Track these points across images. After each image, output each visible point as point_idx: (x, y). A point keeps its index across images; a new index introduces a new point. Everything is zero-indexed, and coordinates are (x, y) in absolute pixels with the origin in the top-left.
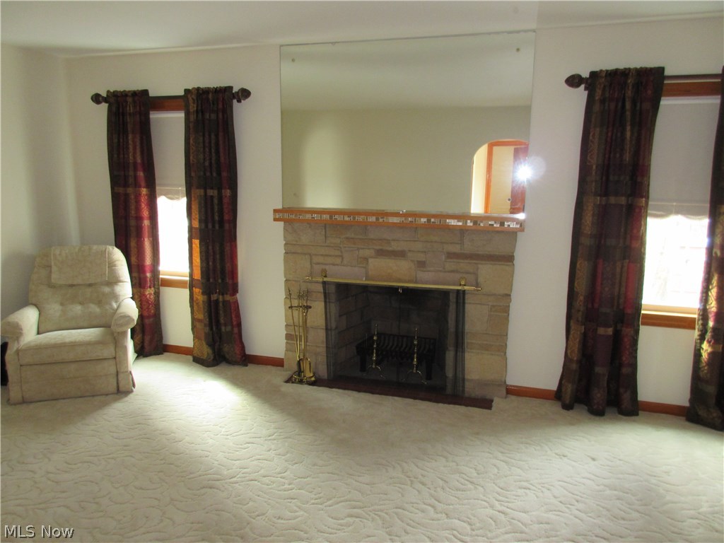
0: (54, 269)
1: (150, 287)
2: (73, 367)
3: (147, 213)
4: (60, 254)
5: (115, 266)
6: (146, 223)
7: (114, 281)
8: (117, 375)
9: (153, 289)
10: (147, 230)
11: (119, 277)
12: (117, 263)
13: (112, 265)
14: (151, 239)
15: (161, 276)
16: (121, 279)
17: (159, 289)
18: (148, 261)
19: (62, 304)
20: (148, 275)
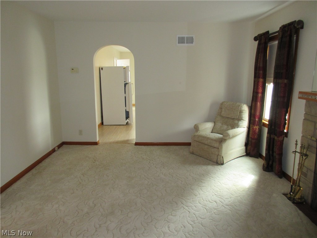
0: (223, 110)
1: (257, 126)
2: (206, 146)
3: (261, 90)
4: (226, 105)
5: (242, 112)
6: (260, 95)
7: (240, 119)
8: (218, 156)
9: (258, 126)
10: (259, 99)
11: (242, 118)
12: (244, 111)
13: (241, 112)
14: (261, 103)
15: (263, 121)
16: (243, 119)
17: (261, 127)
18: (258, 114)
19: (222, 124)
20: (257, 120)
